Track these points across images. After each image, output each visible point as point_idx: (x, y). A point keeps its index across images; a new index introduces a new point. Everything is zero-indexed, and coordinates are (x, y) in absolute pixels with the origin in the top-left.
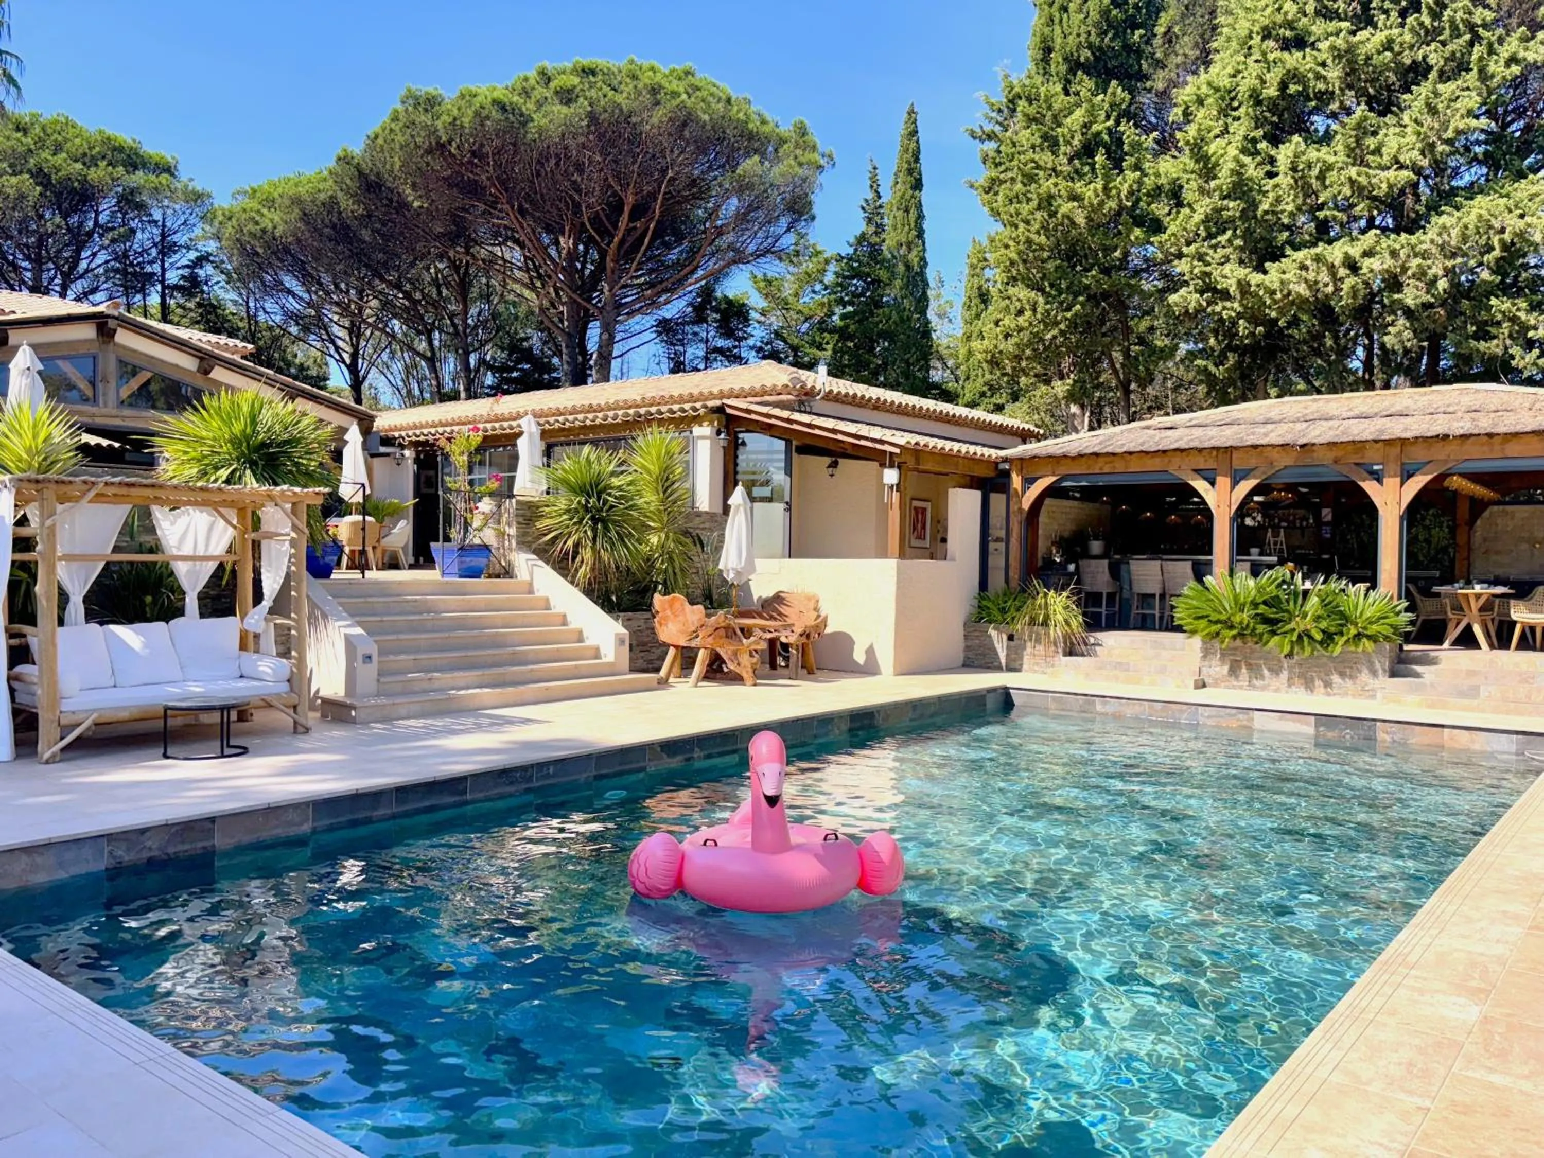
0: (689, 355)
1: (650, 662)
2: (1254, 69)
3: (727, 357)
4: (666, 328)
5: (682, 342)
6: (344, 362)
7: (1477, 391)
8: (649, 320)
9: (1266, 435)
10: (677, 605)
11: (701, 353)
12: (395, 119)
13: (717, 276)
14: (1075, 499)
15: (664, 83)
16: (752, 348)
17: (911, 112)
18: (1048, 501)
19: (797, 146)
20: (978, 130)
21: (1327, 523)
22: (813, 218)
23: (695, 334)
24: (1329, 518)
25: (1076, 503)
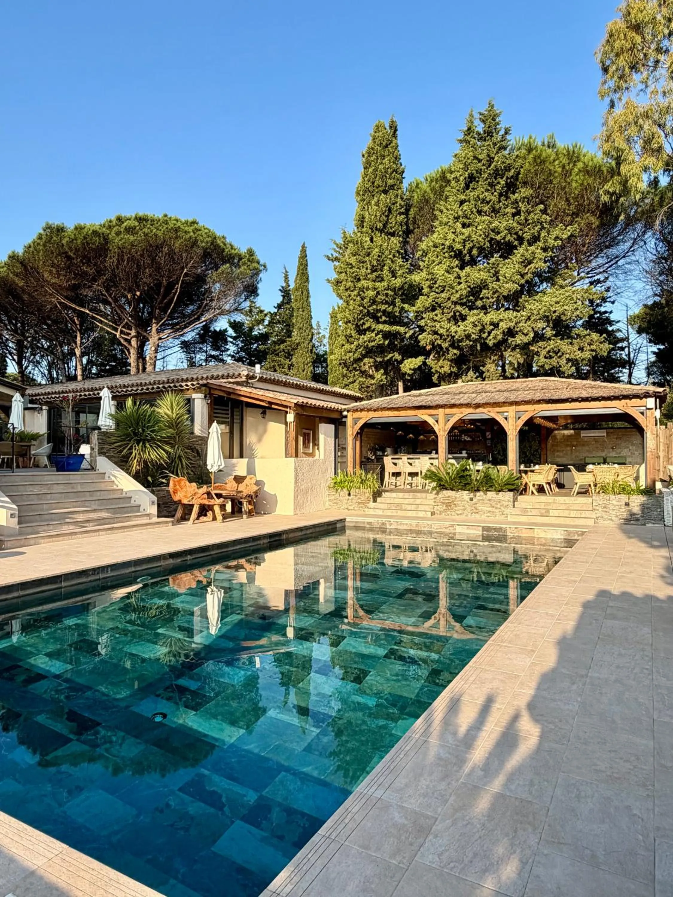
0: (197, 359)
1: (169, 512)
2: (451, 236)
3: (216, 360)
4: (186, 346)
5: (194, 352)
6: (14, 360)
7: (547, 380)
8: (177, 342)
9: (459, 399)
10: (182, 483)
11: (204, 358)
12: (40, 238)
13: (211, 321)
14: (378, 428)
15: (182, 226)
16: (229, 355)
17: (303, 247)
18: (365, 430)
19: (249, 260)
20: (330, 256)
21: (489, 439)
22: (258, 295)
23: (200, 348)
24: (490, 437)
25: (378, 431)
